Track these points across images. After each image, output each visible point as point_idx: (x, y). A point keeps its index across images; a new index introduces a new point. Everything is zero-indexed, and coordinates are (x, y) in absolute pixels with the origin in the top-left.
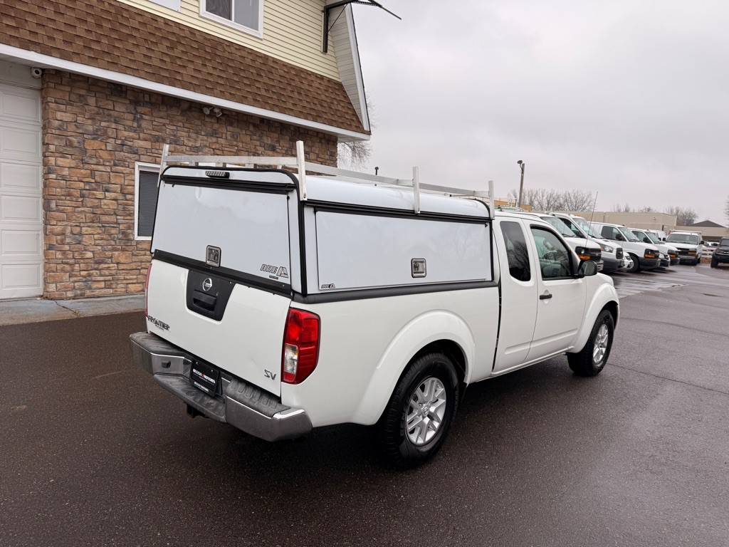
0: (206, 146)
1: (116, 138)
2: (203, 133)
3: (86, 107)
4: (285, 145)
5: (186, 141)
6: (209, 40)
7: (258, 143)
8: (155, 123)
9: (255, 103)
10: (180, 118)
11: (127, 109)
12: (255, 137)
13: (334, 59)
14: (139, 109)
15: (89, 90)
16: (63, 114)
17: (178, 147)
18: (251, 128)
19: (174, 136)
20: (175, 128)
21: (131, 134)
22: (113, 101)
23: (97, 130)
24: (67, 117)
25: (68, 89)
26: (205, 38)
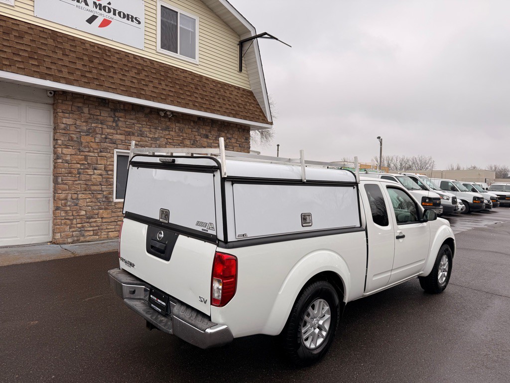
0: (162, 137)
1: (102, 134)
2: (160, 129)
3: (82, 114)
4: (215, 134)
5: (148, 134)
6: (163, 67)
7: (197, 134)
8: (127, 123)
9: (194, 107)
10: (144, 119)
11: (109, 115)
12: (194, 130)
13: (246, 76)
14: (117, 114)
15: (84, 103)
16: (67, 120)
17: (143, 138)
18: (192, 124)
19: (141, 131)
20: (140, 126)
21: (112, 131)
22: (100, 110)
23: (89, 129)
24: (69, 121)
25: (70, 103)
26: (160, 66)
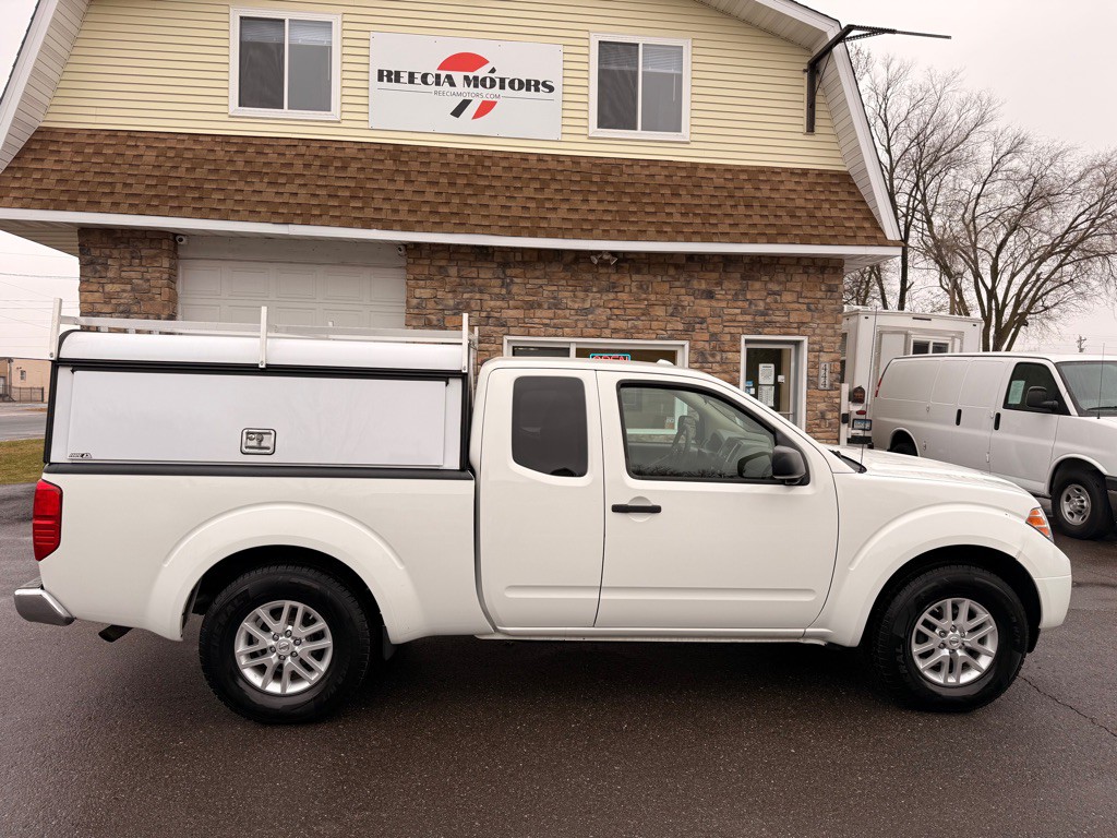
0: (598, 306)
1: (481, 311)
2: (595, 290)
3: (447, 279)
4: (732, 287)
5: (570, 303)
6: (600, 165)
7: (683, 291)
8: (528, 286)
10: (563, 275)
11: (494, 274)
12: (677, 284)
14: (508, 272)
15: (450, 260)
16: (422, 291)
17: (560, 312)
18: (672, 271)
19: (554, 298)
20: (555, 288)
21: (499, 303)
22: (477, 267)
23: (458, 304)
24: (426, 293)
25: (427, 262)
26: (595, 165)
